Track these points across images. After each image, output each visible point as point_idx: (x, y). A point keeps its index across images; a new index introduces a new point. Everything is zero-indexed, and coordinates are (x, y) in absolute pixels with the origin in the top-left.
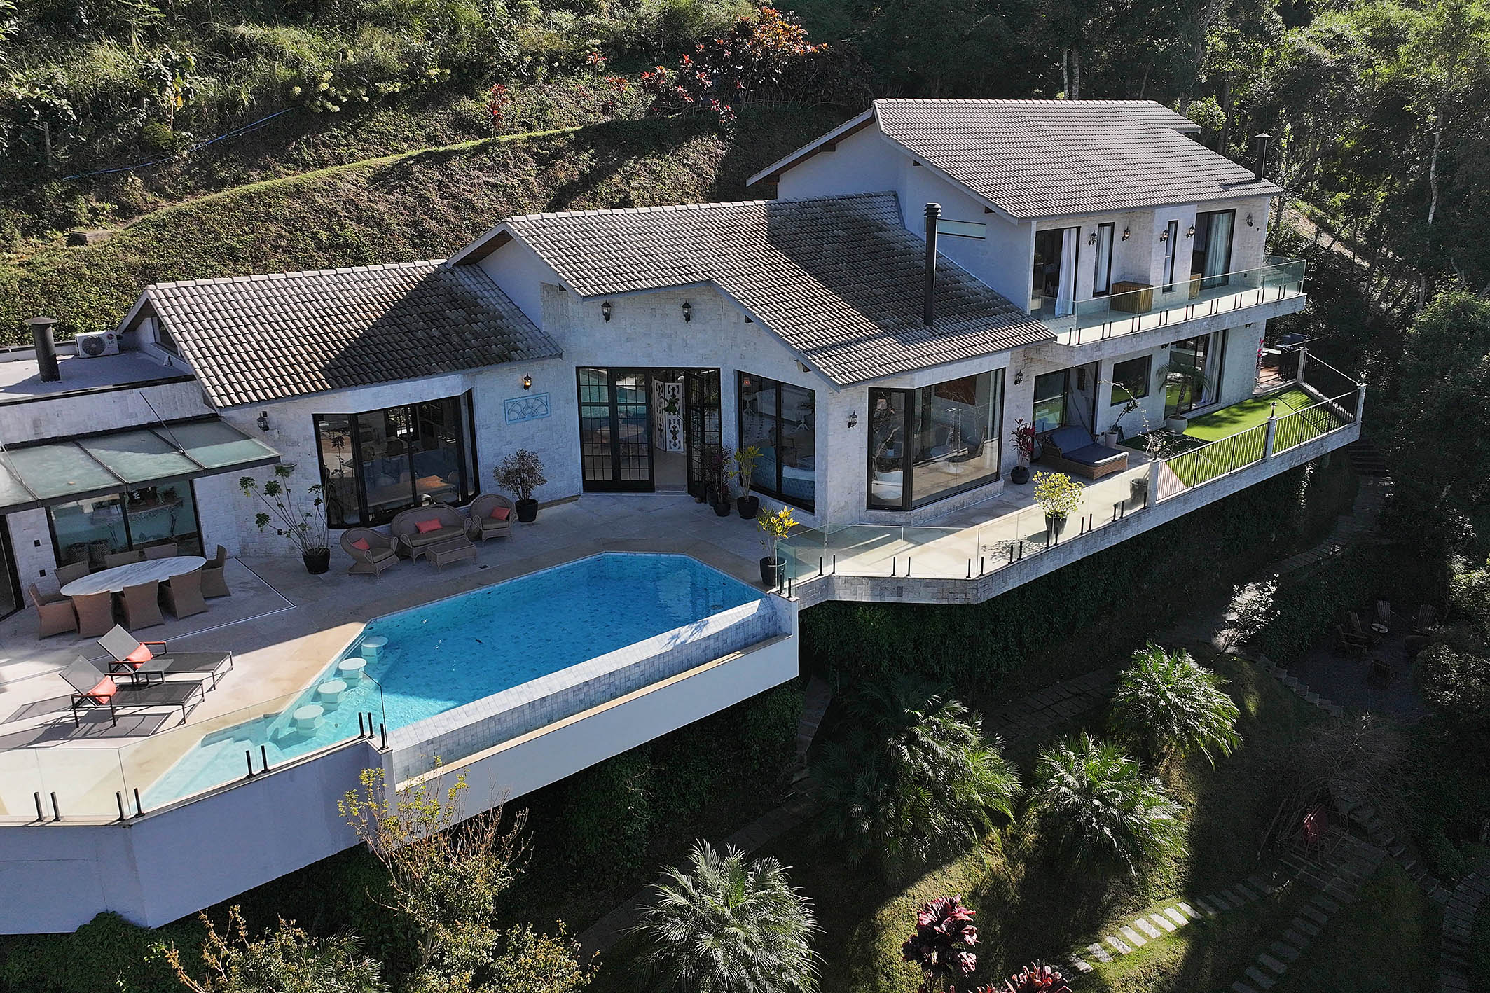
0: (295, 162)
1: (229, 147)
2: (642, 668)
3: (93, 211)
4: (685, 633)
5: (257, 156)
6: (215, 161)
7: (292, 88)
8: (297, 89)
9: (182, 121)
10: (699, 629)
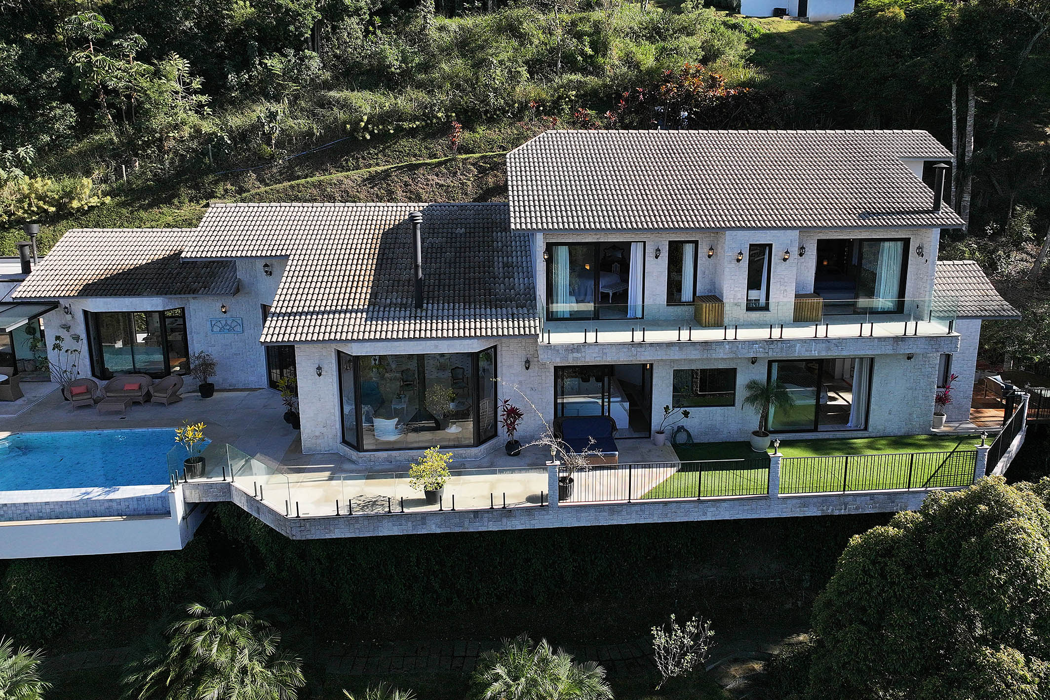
0: (343, 167)
1: (308, 158)
2: (52, 507)
3: (226, 191)
4: (96, 493)
5: (323, 164)
6: (296, 166)
7: (345, 127)
8: (348, 126)
9: (280, 144)
10: (108, 493)
